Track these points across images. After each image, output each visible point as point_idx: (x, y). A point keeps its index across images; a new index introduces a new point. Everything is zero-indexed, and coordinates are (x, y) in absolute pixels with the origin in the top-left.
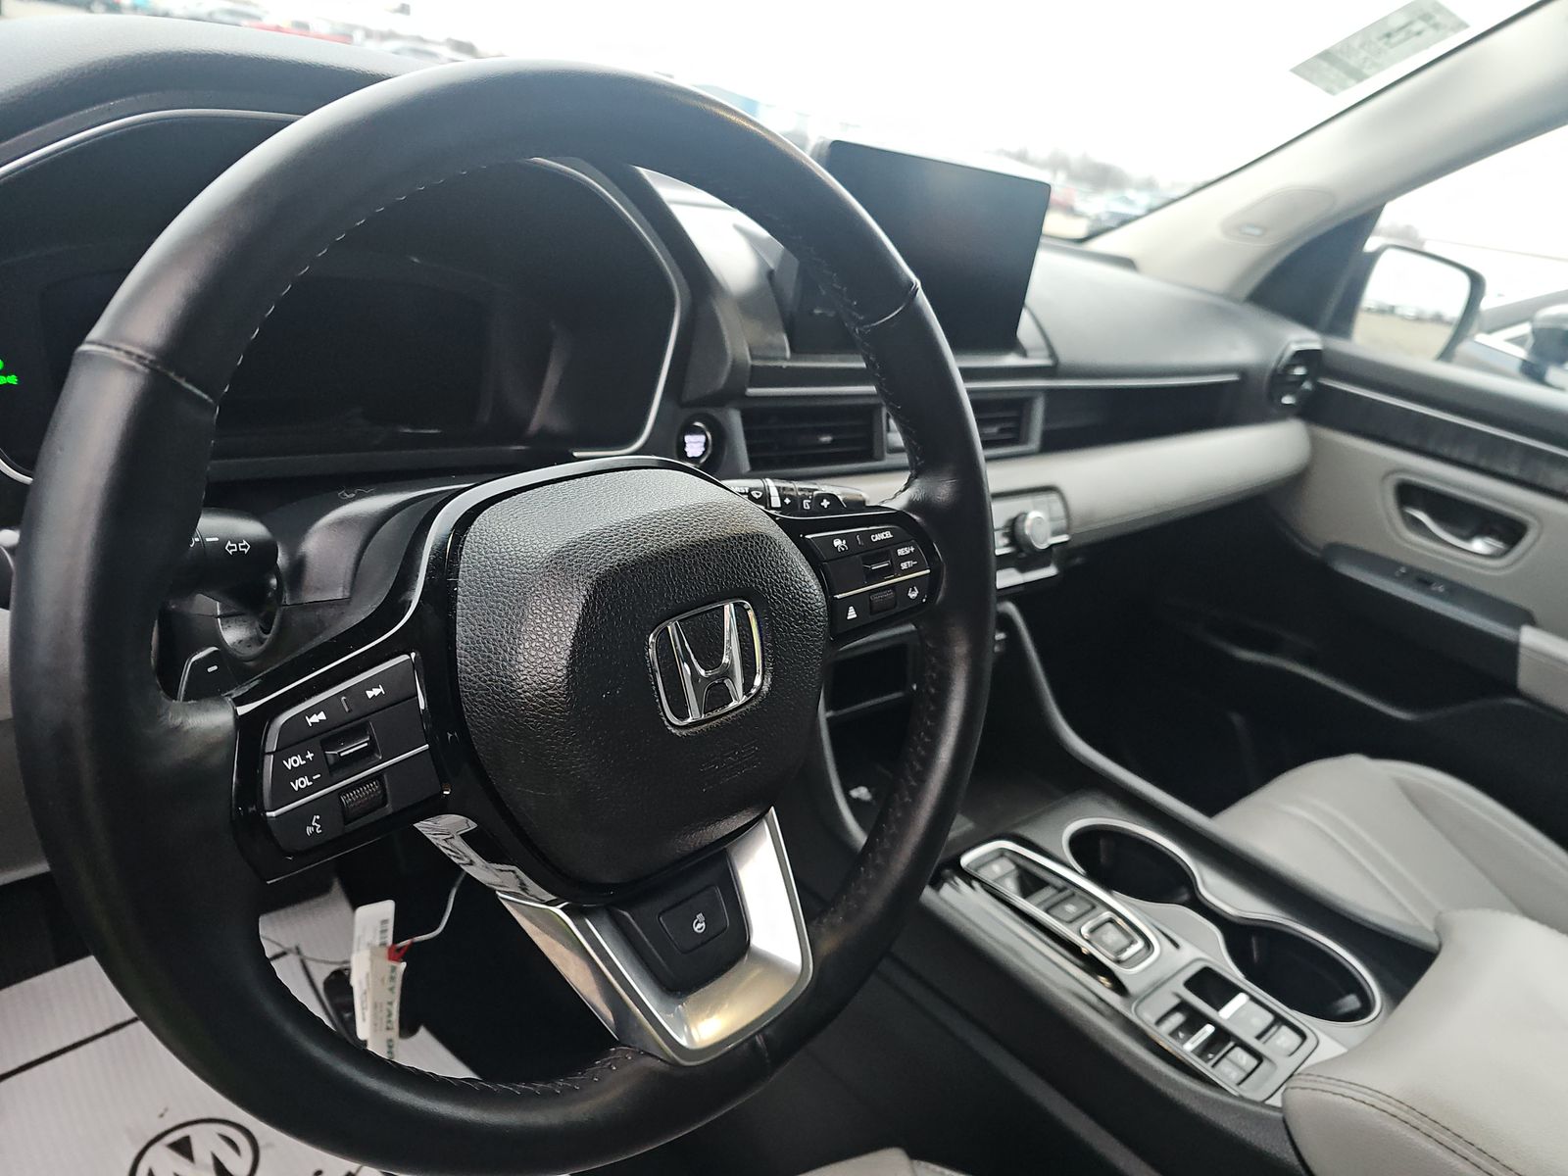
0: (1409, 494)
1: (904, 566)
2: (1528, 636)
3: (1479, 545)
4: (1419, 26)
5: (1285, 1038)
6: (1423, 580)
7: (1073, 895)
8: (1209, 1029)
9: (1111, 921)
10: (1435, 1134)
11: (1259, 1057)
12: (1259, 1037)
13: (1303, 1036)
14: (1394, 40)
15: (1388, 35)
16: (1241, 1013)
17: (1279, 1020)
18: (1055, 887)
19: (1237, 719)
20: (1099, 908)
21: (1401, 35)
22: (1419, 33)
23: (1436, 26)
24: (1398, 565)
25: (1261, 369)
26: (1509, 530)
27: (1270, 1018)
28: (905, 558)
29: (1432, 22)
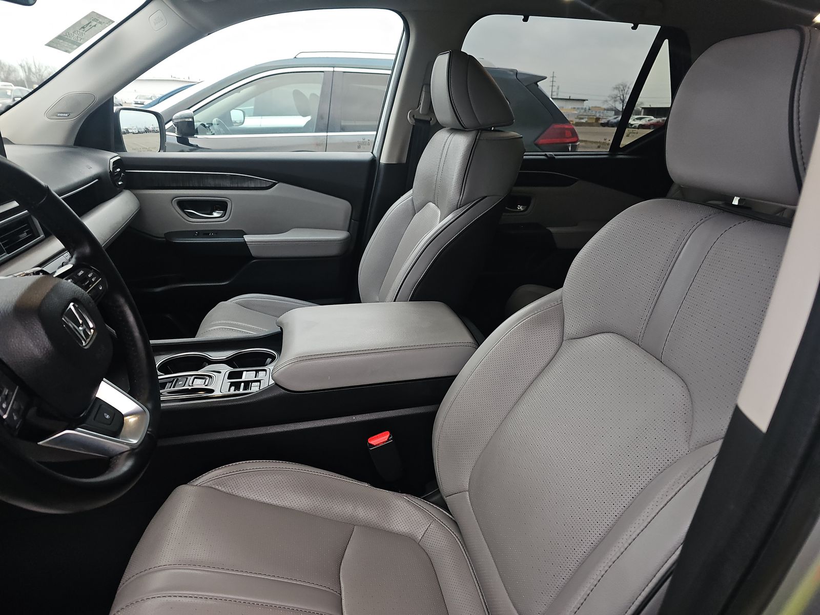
0: (183, 204)
1: (93, 280)
2: (247, 238)
3: (215, 214)
4: (94, 23)
5: (261, 374)
6: (205, 234)
7: (178, 379)
8: (243, 384)
9: (195, 378)
10: (307, 358)
11: (259, 381)
12: (256, 377)
13: (265, 370)
14: (86, 29)
15: (83, 28)
16: (247, 376)
17: (257, 371)
18: (169, 382)
19: (168, 316)
20: (189, 378)
21: (88, 27)
22: (95, 26)
23: (100, 23)
24: (195, 231)
25: (105, 173)
26: (222, 206)
27: (255, 372)
28: (92, 277)
29: (98, 21)
